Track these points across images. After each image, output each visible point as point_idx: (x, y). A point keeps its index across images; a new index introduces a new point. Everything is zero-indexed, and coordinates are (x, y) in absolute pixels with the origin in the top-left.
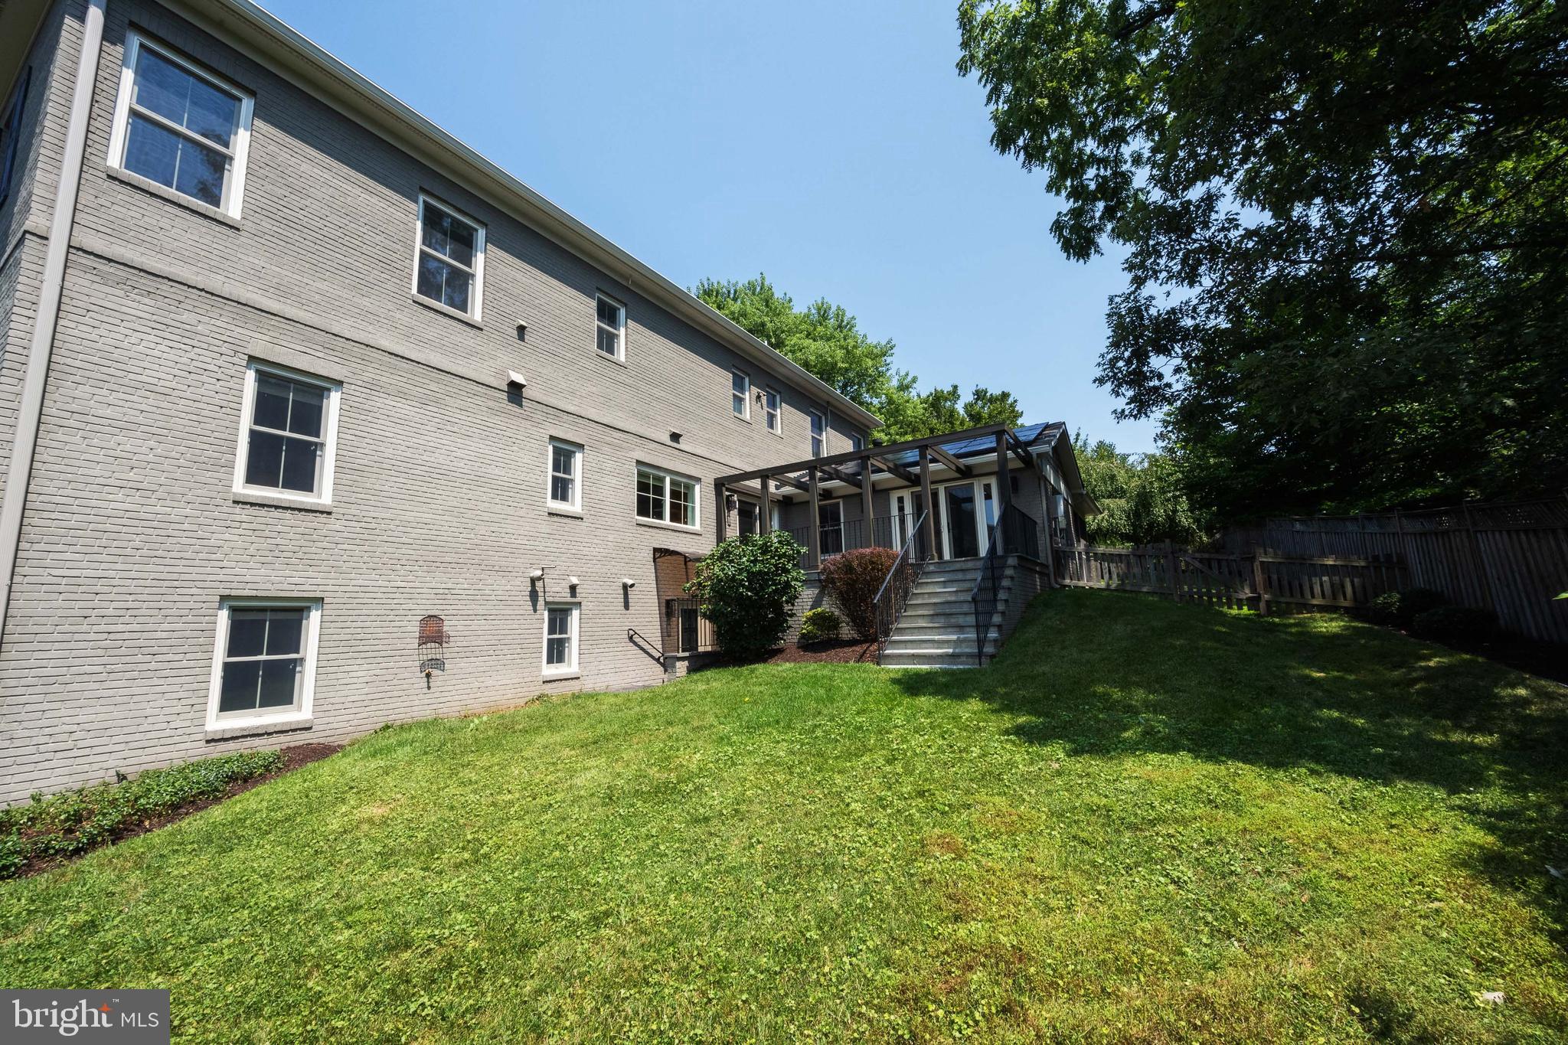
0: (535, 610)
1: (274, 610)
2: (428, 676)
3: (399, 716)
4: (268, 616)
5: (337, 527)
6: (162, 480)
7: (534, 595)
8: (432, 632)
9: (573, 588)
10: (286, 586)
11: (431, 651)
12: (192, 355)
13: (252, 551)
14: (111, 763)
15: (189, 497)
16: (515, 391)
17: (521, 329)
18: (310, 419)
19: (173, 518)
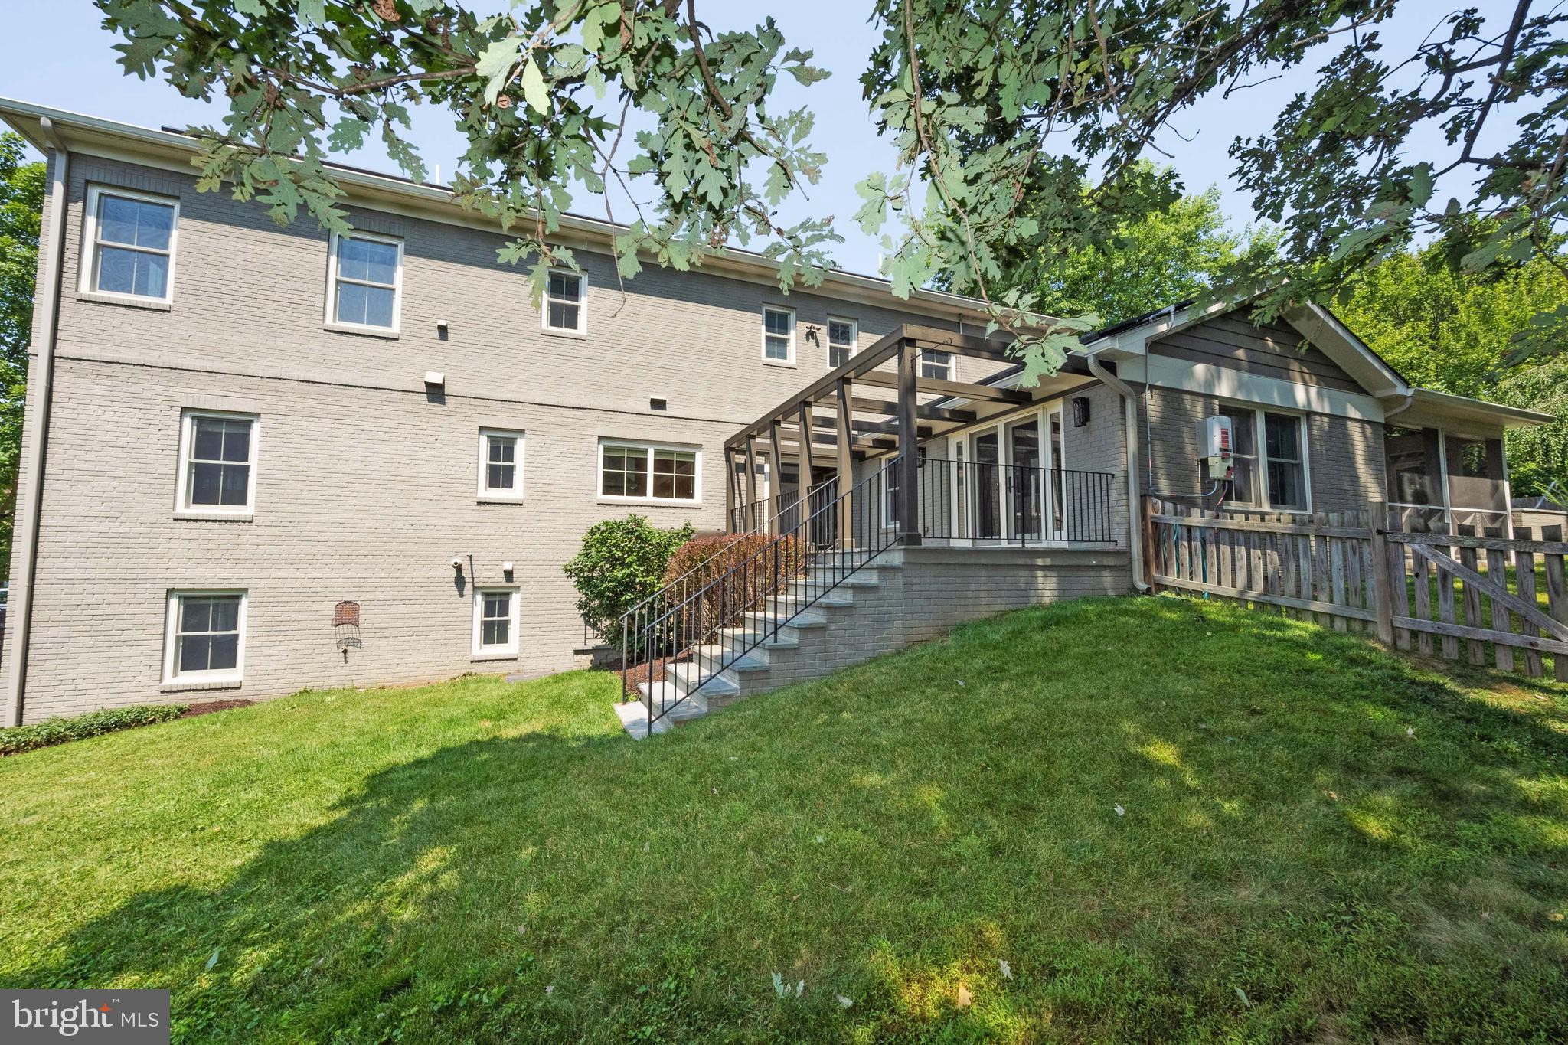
0: (461, 595)
1: (215, 597)
2: (345, 652)
4: (212, 602)
5: (258, 532)
6: (123, 509)
7: (460, 582)
8: (347, 614)
9: (509, 575)
10: (216, 580)
11: (346, 631)
12: (140, 415)
13: (189, 555)
14: (98, 701)
15: (142, 519)
16: (436, 392)
17: (443, 331)
18: (239, 447)
19: (131, 535)
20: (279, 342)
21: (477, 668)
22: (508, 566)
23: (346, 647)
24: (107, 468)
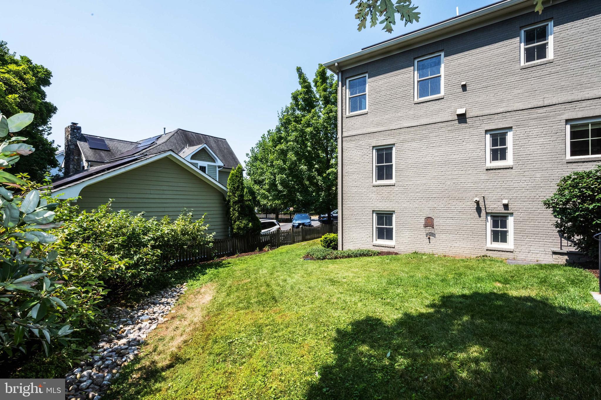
0: (480, 216)
1: (386, 214)
2: (429, 238)
3: (419, 250)
4: (384, 215)
5: (397, 189)
6: (360, 184)
7: (479, 210)
8: (429, 223)
9: (506, 206)
10: (385, 208)
11: (429, 230)
12: (362, 152)
13: (377, 199)
14: (358, 246)
15: (365, 187)
16: (462, 118)
17: (464, 87)
18: (389, 158)
19: (363, 192)
20: (399, 114)
21: (489, 253)
22: (505, 202)
23: (430, 236)
24: (356, 170)
